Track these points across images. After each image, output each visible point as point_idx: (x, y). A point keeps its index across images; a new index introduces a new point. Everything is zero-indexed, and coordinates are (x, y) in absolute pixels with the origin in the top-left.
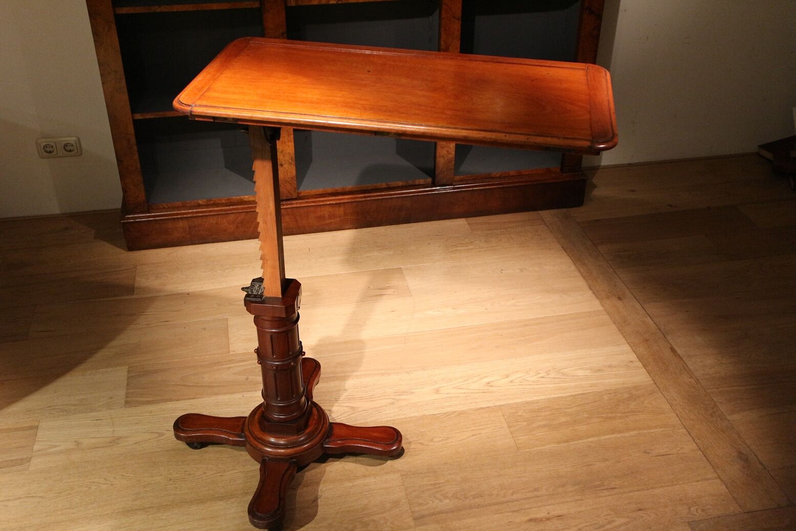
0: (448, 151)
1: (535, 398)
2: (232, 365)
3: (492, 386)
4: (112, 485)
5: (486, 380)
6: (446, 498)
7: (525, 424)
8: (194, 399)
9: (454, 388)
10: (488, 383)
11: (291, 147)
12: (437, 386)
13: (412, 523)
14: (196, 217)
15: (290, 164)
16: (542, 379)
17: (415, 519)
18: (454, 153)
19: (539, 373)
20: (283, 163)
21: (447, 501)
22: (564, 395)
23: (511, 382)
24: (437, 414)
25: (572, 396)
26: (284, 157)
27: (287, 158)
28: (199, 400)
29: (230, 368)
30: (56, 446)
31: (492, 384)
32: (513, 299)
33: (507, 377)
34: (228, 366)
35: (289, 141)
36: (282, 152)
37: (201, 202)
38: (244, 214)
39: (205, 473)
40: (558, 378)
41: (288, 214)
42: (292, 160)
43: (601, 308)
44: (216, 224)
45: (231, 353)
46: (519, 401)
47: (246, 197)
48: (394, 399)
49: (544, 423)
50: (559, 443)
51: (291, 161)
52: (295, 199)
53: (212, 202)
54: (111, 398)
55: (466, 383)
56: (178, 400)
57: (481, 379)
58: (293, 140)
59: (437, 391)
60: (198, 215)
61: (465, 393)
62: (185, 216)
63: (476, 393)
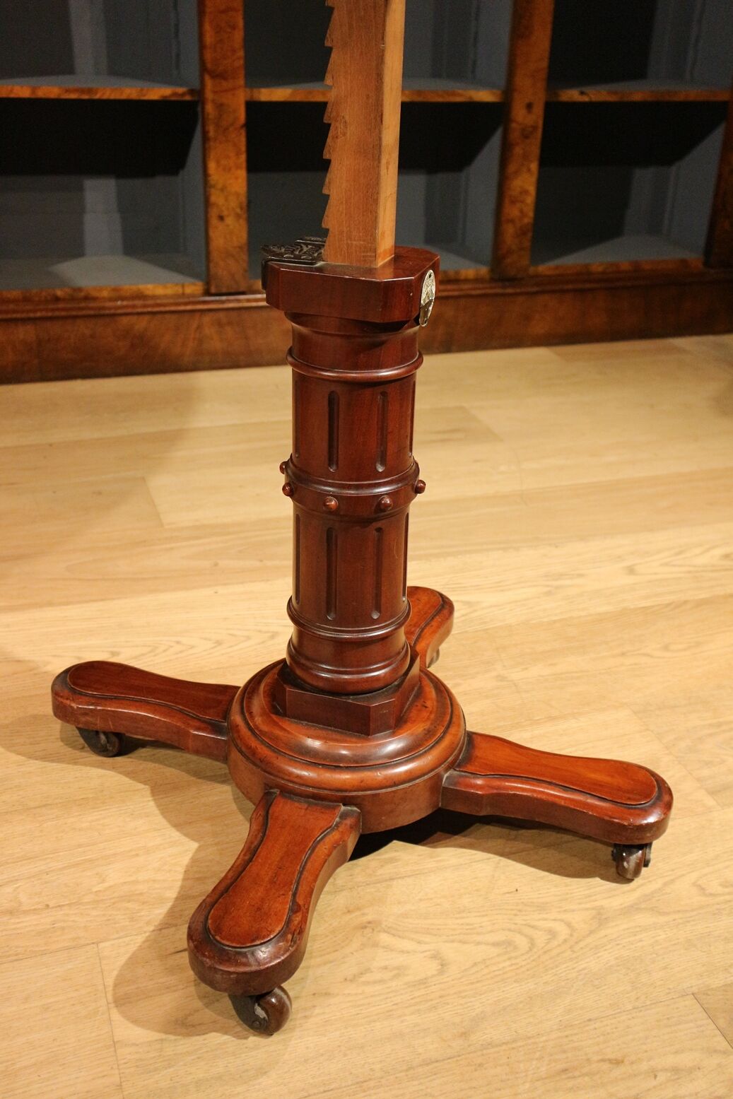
0: (521, 211)
2: (173, 545)
5: (719, 552)
8: (102, 600)
9: (662, 565)
10: (727, 556)
11: (240, 180)
12: (625, 564)
13: (710, 802)
14: (51, 319)
15: (238, 216)
17: (712, 793)
18: (531, 214)
20: (225, 213)
24: (653, 606)
26: (226, 200)
27: (233, 203)
29: (172, 549)
34: (168, 546)
35: (238, 167)
36: (222, 190)
37: (59, 293)
38: (147, 318)
41: (230, 323)
42: (241, 208)
44: (92, 336)
45: (167, 527)
47: (150, 286)
48: (548, 586)
51: (238, 211)
52: (243, 293)
53: (82, 294)
56: (68, 603)
57: (708, 550)
58: (244, 165)
59: (631, 571)
60: (57, 313)
61: (689, 572)
62: (32, 315)
63: (712, 571)
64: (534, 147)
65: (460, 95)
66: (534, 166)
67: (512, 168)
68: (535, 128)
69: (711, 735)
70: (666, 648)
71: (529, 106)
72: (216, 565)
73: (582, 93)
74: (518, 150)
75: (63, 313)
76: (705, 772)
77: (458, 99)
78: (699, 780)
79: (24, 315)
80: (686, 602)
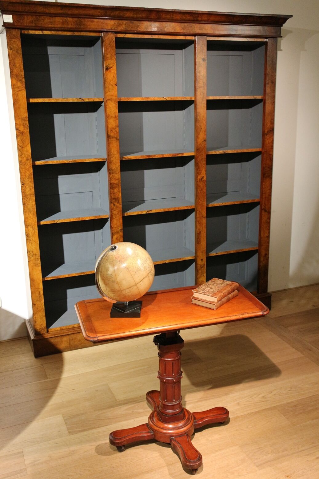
1: (290, 401)
2: (121, 406)
3: (266, 398)
4: (80, 475)
5: (261, 396)
6: (269, 454)
7: (292, 413)
9: (246, 401)
10: (263, 397)
12: (237, 402)
13: (257, 469)
14: (73, 333)
16: (290, 392)
19: (287, 389)
21: (270, 455)
22: (304, 397)
23: (275, 395)
25: (309, 397)
28: (110, 425)
29: (121, 408)
30: (38, 460)
31: (265, 397)
32: (256, 357)
33: (271, 393)
34: (119, 407)
39: (131, 461)
40: (298, 390)
43: (303, 356)
45: (118, 400)
46: (283, 403)
49: (301, 411)
50: (313, 419)
54: (59, 431)
55: (251, 398)
56: (99, 427)
57: (258, 395)
59: (238, 404)
60: (75, 332)
61: (253, 403)
62: (68, 333)
63: (259, 402)
64: (204, 269)
65: (183, 259)
66: (205, 275)
67: (199, 276)
68: (204, 265)
69: (257, 451)
70: (247, 427)
71: (202, 260)
72: (133, 412)
73: (216, 253)
74: (200, 271)
75: (77, 332)
76: (256, 461)
77: (182, 260)
78: (254, 463)
79: (66, 334)
80: (252, 413)
